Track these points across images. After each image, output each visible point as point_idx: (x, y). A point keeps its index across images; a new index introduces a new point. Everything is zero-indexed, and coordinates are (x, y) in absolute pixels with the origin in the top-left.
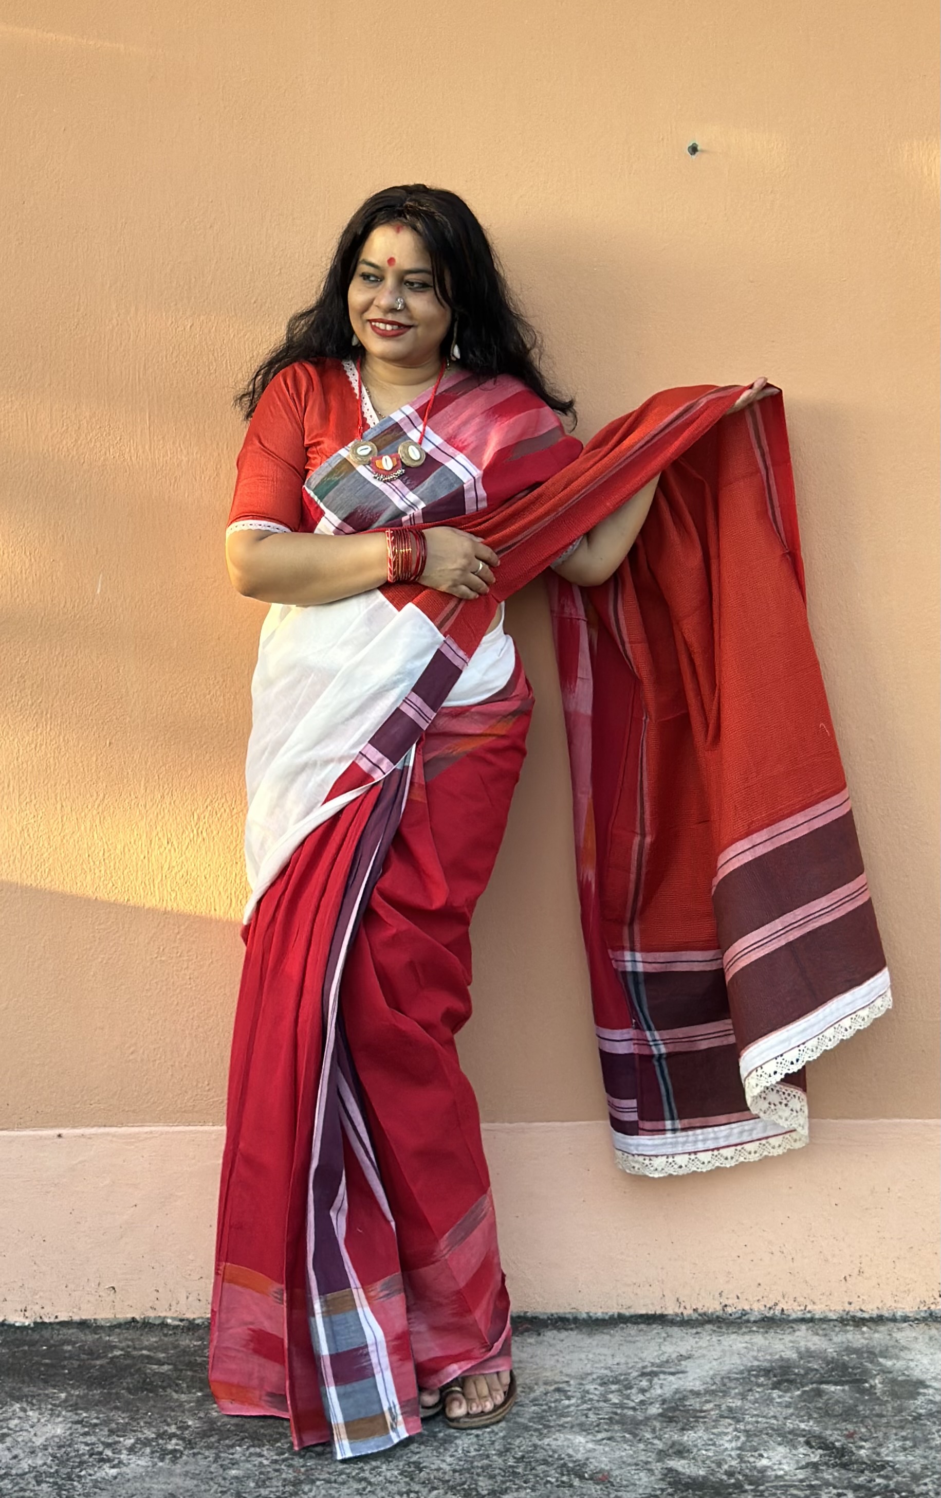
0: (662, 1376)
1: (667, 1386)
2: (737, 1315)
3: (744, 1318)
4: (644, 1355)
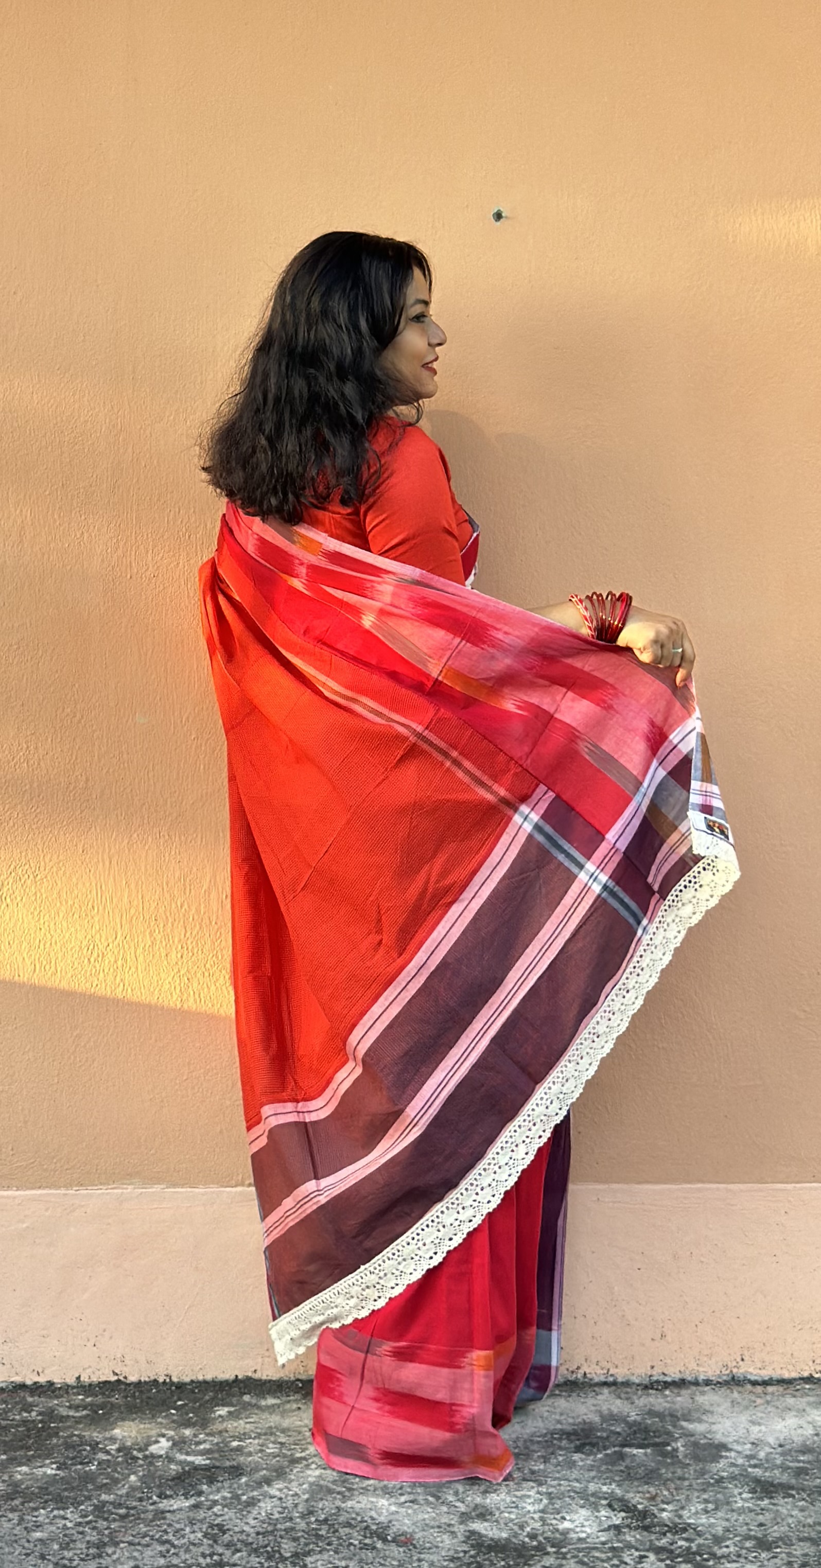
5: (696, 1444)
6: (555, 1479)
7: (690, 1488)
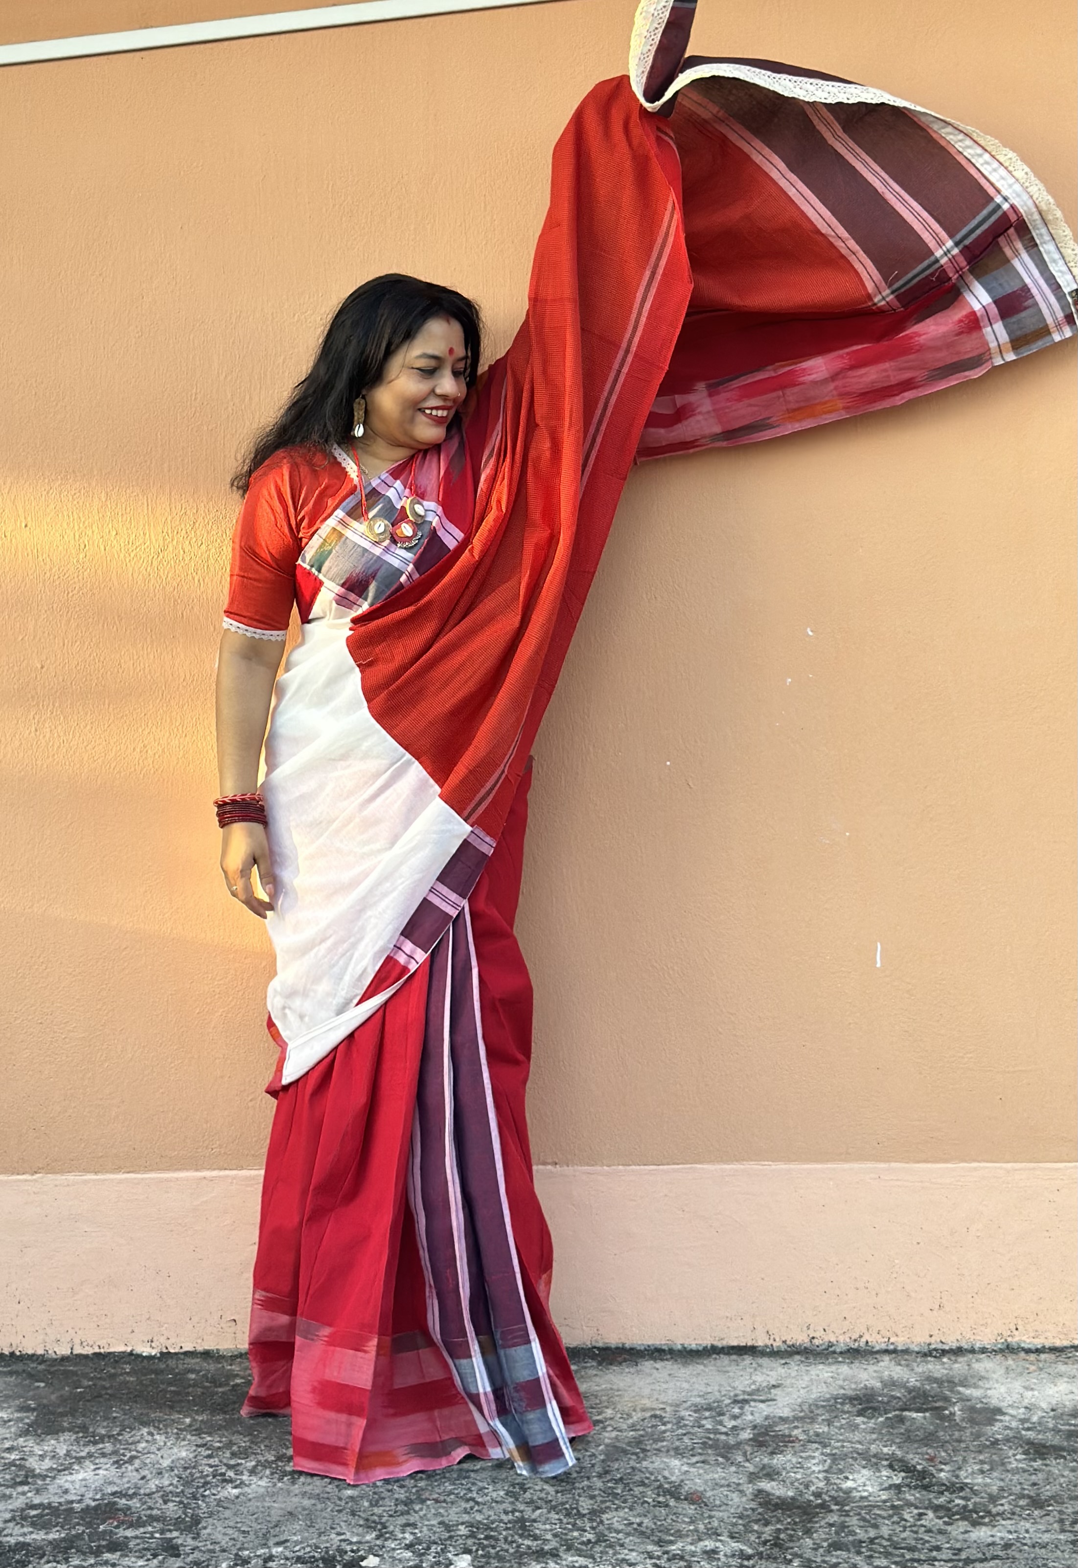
0: (752, 1404)
1: (758, 1412)
2: (823, 1347)
3: (831, 1349)
4: (736, 1384)
5: (972, 1409)
6: (838, 1441)
7: (966, 1449)
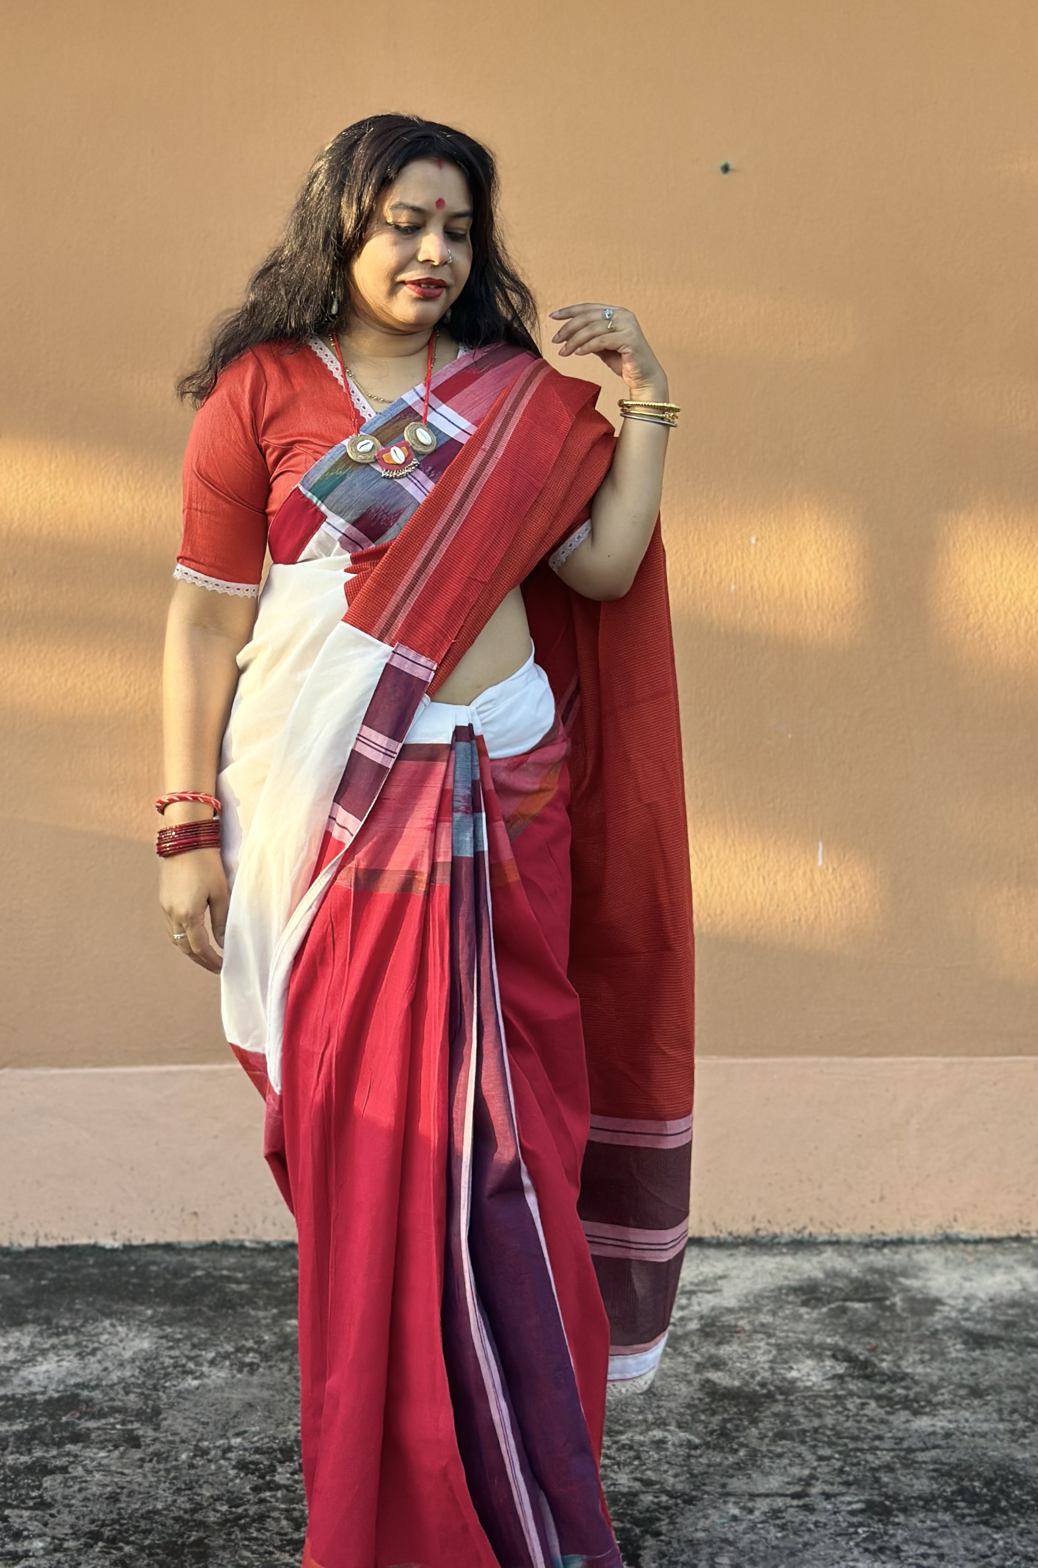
0: (700, 1295)
1: (703, 1303)
2: (768, 1238)
3: (775, 1240)
5: (912, 1300)
6: (783, 1331)
7: (908, 1339)
